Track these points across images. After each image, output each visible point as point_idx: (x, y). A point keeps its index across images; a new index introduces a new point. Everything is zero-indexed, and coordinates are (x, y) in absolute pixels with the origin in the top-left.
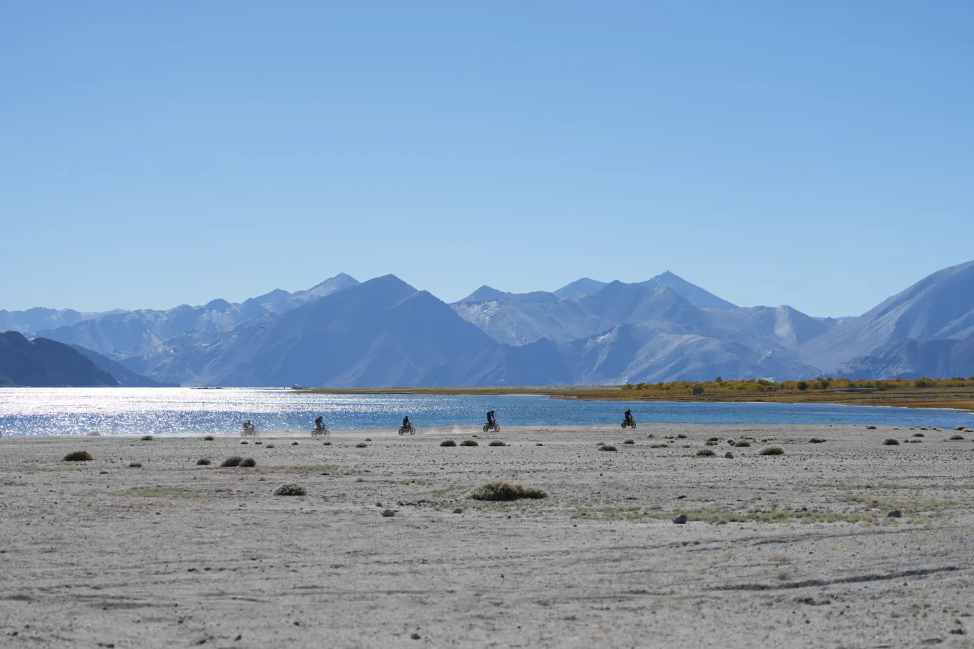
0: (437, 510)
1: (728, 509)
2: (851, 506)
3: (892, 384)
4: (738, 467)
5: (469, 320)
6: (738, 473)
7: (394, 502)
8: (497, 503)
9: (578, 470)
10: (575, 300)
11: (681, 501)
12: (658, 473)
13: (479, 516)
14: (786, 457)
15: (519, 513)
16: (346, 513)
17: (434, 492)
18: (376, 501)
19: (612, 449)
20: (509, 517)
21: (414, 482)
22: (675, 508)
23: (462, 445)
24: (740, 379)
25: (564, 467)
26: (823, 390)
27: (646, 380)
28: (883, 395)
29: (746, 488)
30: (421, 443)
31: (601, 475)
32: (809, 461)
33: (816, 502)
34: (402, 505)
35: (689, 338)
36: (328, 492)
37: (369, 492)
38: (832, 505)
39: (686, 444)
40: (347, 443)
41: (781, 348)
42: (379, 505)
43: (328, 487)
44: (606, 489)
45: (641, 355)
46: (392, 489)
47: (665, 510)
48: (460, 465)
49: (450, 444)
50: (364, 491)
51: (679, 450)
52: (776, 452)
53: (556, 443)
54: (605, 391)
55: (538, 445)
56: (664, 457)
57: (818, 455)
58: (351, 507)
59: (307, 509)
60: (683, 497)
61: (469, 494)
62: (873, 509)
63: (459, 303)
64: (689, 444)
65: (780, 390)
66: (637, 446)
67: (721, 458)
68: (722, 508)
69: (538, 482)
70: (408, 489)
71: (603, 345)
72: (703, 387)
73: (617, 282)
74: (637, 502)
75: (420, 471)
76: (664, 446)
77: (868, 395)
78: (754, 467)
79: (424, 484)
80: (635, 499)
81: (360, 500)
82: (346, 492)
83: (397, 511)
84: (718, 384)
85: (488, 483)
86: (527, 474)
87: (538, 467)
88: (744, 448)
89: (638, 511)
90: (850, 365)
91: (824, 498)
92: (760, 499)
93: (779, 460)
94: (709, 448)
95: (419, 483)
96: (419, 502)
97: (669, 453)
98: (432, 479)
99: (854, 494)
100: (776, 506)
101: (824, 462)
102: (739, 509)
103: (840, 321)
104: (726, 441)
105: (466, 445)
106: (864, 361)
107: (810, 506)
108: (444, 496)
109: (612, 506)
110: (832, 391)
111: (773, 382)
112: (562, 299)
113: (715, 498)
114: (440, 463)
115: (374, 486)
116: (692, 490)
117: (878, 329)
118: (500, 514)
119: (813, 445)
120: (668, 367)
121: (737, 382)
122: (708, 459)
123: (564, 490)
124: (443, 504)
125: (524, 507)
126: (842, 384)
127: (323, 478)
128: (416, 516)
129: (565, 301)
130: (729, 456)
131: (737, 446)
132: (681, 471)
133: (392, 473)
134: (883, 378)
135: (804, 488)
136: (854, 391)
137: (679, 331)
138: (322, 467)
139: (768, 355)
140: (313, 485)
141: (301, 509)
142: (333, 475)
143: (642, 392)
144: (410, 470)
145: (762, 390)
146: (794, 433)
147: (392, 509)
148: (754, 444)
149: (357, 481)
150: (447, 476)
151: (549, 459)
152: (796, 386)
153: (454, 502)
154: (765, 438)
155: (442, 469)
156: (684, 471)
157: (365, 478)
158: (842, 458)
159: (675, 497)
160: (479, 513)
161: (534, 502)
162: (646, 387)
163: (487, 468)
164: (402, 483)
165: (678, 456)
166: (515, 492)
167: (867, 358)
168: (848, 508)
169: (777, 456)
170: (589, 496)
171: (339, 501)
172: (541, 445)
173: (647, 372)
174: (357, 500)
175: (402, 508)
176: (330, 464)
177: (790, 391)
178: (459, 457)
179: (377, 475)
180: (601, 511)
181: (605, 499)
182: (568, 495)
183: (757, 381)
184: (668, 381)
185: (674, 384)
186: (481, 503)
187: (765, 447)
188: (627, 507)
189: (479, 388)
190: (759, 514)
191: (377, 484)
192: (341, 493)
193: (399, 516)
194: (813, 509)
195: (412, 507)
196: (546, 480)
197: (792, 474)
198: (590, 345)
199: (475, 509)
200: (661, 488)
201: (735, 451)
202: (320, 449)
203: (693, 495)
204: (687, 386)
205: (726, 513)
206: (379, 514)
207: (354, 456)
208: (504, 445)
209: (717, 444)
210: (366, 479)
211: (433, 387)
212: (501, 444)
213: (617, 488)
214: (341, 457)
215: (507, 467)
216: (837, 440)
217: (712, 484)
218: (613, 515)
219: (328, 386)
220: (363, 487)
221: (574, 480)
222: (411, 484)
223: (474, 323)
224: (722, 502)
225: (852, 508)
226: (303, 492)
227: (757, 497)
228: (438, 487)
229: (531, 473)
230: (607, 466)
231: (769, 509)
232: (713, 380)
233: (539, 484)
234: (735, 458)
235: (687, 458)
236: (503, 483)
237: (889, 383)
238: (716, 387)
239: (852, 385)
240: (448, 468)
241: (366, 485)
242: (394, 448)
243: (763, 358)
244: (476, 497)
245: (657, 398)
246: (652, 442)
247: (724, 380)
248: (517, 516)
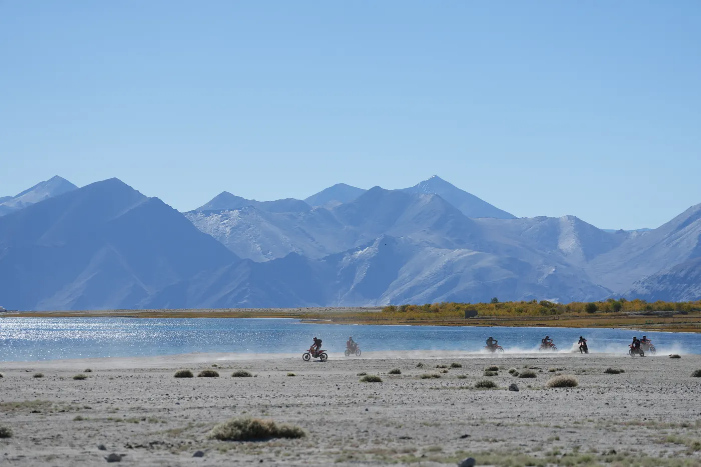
0: (173, 453)
1: (521, 451)
2: (667, 449)
3: (695, 306)
4: (526, 401)
5: (207, 232)
6: (526, 408)
7: (121, 444)
8: (246, 444)
9: (339, 404)
10: (330, 209)
11: (464, 440)
12: (433, 409)
13: (225, 460)
14: (580, 390)
15: (272, 455)
16: (62, 458)
17: (170, 431)
18: (98, 443)
19: (376, 380)
20: (261, 461)
21: (144, 420)
22: (458, 449)
23: (200, 376)
24: (519, 301)
25: (322, 401)
26: (615, 314)
27: (412, 301)
28: (685, 320)
29: (540, 425)
30: (151, 374)
31: (367, 410)
32: (608, 395)
33: (626, 444)
34: (131, 447)
35: (460, 253)
36: (40, 433)
37: (89, 432)
38: (645, 447)
39: (461, 375)
40: (62, 375)
41: (567, 265)
42: (102, 448)
43: (39, 427)
44: (374, 427)
45: (405, 272)
46: (118, 428)
47: (447, 452)
48: (199, 399)
49: (186, 375)
50: (84, 431)
51: (454, 382)
52: (569, 384)
53: (310, 373)
54: (363, 314)
55: (290, 375)
56: (438, 389)
57: (618, 388)
58: (68, 451)
59: (13, 454)
60: (466, 436)
61: (211, 433)
62: (696, 453)
63: (195, 212)
64: (465, 374)
65: (565, 314)
66: (405, 376)
67: (504, 391)
68: (513, 450)
69: (293, 418)
70: (138, 428)
71: (361, 260)
72: (476, 309)
73: (377, 189)
74: (411, 442)
75: (151, 406)
76: (437, 377)
77: (667, 320)
78: (544, 401)
79: (157, 422)
80: (409, 438)
81: (79, 442)
82: (61, 433)
83: (124, 455)
84: (493, 305)
85: (234, 421)
86: (279, 410)
87: (291, 401)
88: (529, 379)
89: (415, 453)
90: (646, 285)
91: (634, 439)
92: (558, 439)
93: (572, 393)
94: (490, 379)
95: (151, 421)
96: (151, 444)
97: (443, 384)
98: (166, 416)
99: (669, 434)
100: (578, 448)
101: (627, 396)
102: (534, 450)
103: (634, 235)
104: (508, 371)
105: (205, 376)
106: (662, 279)
107: (619, 448)
108: (182, 436)
109: (382, 447)
110: (626, 315)
111: (557, 303)
112: (315, 208)
113: (505, 437)
114: (175, 396)
115: (95, 425)
116: (476, 427)
117: (678, 243)
118: (250, 458)
119: (609, 376)
120: (435, 286)
121: (516, 304)
122: (489, 392)
123: (324, 428)
124: (180, 446)
125: (278, 448)
126: (638, 306)
127: (33, 417)
128: (147, 460)
129: (318, 210)
130: (514, 388)
131: (520, 377)
132: (460, 406)
133: (117, 409)
134: (684, 300)
135: (608, 426)
136: (651, 315)
137: (449, 246)
138: (32, 403)
139: (551, 273)
140: (21, 425)
141: (6, 454)
142: (46, 413)
143: (408, 314)
144: (139, 405)
145: (544, 312)
146: (585, 362)
147: (118, 453)
148: (541, 375)
149: (75, 420)
150: (184, 413)
151: (303, 392)
152: (584, 308)
153: (193, 443)
154: (552, 368)
155: (178, 404)
156: (463, 406)
157: (84, 416)
158: (647, 392)
159: (457, 436)
160: (224, 456)
161: (290, 442)
162: (412, 309)
163: (230, 402)
164: (130, 421)
165: (453, 388)
166: (267, 431)
167: (665, 277)
168: (665, 452)
169: (569, 389)
170: (354, 435)
171: (53, 444)
172: (293, 375)
173: (412, 291)
174: (75, 443)
175: (130, 451)
176: (42, 399)
177: (577, 314)
178: (196, 390)
179: (100, 411)
180: (370, 452)
181: (374, 438)
182: (330, 434)
183: (538, 302)
184: (437, 302)
185: (443, 306)
186: (226, 445)
187: (554, 379)
188: (401, 448)
189: (218, 311)
190: (559, 457)
191: (100, 423)
192: (56, 434)
193: (127, 461)
194: (622, 451)
195: (142, 450)
196: (302, 417)
197: (591, 409)
198: (346, 260)
199: (219, 452)
200: (439, 425)
201: (520, 383)
202: (29, 383)
203: (477, 433)
204: (458, 308)
205: (519, 456)
206: (103, 459)
207: (70, 390)
208: (250, 376)
209: (497, 374)
210: (87, 417)
211: (166, 309)
212: (246, 375)
213: (388, 426)
214: (54, 392)
215: (254, 402)
216: (637, 371)
217: (498, 421)
218: (385, 458)
219: (39, 309)
220: (82, 427)
221: (335, 416)
222: (141, 422)
223: (212, 234)
224: (513, 442)
225: (670, 451)
226: (8, 433)
227: (555, 437)
228: (174, 425)
229: (284, 408)
230: (372, 400)
231: (570, 451)
232: (488, 301)
233: (294, 421)
234: (520, 391)
235: (465, 390)
236: (253, 420)
237: (692, 306)
238: (492, 309)
239: (649, 308)
240: (184, 403)
241: (85, 424)
242: (119, 381)
243: (545, 276)
244: (219, 437)
245: (423, 321)
246: (422, 372)
247: (501, 301)
248: (270, 460)
